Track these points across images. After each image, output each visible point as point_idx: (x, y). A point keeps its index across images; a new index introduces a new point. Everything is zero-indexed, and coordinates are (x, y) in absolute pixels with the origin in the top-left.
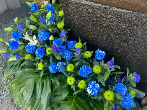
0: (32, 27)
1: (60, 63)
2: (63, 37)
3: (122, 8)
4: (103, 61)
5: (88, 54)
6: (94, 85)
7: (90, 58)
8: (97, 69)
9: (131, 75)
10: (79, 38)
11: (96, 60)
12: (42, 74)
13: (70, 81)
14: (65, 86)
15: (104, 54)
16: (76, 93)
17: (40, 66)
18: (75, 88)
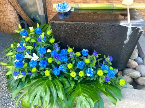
0: (30, 48)
1: (61, 65)
2: (57, 48)
3: (91, 22)
4: (89, 55)
5: (78, 54)
6: (90, 70)
7: (80, 56)
8: (87, 61)
9: (107, 58)
10: (68, 46)
11: (84, 56)
12: (50, 78)
13: (73, 74)
14: (71, 80)
15: (87, 51)
16: (79, 81)
17: (47, 73)
18: (78, 78)
